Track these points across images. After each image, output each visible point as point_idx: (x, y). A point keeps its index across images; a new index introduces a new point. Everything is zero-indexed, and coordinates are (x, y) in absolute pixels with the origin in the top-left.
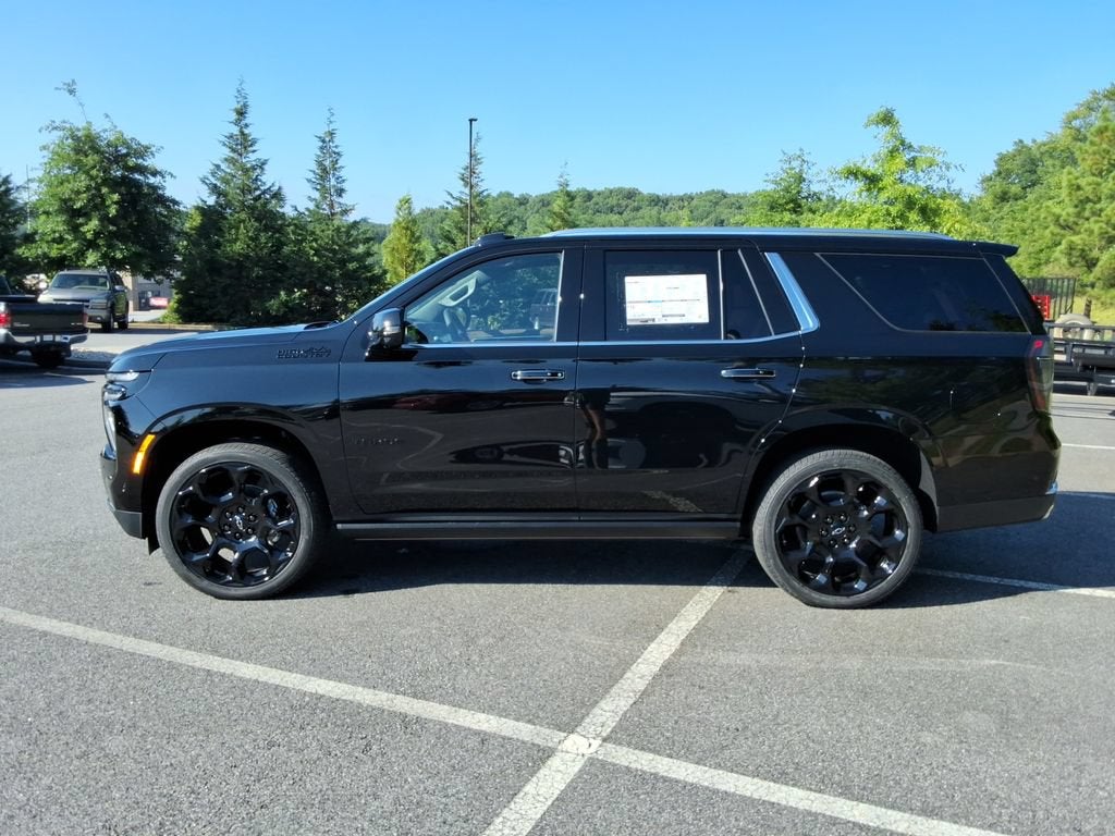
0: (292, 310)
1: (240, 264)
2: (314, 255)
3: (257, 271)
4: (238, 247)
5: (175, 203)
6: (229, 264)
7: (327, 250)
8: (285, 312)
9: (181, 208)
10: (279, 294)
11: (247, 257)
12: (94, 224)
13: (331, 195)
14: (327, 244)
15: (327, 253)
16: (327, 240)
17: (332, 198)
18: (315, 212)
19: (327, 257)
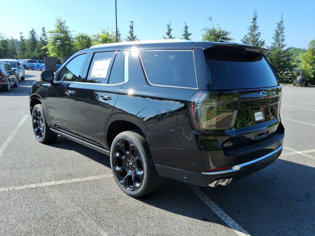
13: (279, 41)
14: (274, 57)
15: (274, 60)
16: (274, 56)
17: (280, 42)
18: (273, 47)
19: (274, 61)
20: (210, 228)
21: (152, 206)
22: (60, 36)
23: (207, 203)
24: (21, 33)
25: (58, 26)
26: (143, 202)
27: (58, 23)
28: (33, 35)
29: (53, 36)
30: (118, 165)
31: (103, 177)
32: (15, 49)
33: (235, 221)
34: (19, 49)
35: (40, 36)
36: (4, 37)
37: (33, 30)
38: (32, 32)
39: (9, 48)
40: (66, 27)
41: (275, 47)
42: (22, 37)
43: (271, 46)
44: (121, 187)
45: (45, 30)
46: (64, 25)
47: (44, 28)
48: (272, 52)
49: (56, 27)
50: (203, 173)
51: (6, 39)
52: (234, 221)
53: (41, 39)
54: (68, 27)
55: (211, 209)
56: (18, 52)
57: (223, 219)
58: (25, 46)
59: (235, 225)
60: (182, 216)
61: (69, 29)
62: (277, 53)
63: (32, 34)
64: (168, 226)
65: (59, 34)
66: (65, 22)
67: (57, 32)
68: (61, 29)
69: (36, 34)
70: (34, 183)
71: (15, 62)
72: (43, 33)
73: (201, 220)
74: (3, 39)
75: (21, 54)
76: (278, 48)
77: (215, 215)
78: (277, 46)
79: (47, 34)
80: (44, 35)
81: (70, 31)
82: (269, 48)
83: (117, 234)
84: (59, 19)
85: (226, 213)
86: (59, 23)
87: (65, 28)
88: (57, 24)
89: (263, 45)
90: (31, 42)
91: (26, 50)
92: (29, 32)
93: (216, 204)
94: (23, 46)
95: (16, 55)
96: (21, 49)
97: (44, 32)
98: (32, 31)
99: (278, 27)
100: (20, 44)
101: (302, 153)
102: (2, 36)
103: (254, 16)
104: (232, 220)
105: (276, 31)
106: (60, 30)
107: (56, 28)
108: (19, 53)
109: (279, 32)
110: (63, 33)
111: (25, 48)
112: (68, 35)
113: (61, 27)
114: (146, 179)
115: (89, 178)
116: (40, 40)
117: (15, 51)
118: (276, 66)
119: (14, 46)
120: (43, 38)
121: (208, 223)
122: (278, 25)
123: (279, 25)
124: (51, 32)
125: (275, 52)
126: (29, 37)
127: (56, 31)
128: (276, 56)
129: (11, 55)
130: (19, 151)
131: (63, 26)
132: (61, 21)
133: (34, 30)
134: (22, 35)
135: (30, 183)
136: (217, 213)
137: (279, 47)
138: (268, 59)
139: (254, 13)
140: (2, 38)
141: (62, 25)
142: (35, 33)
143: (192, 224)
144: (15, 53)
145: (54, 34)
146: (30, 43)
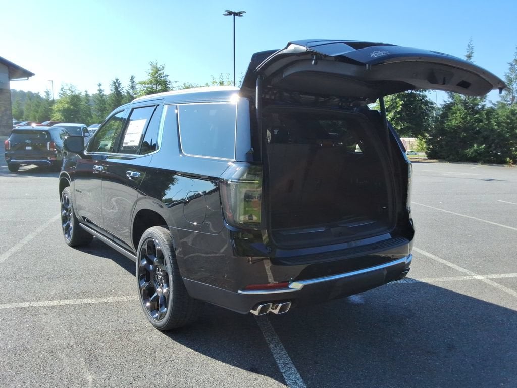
0: (480, 154)
1: (456, 131)
2: (496, 125)
3: (463, 134)
4: (454, 122)
5: (432, 103)
6: (450, 131)
7: (504, 122)
8: (475, 155)
9: (434, 105)
10: (473, 146)
11: (459, 127)
12: (392, 114)
13: (513, 93)
14: (504, 119)
15: (504, 124)
16: (504, 117)
17: (514, 95)
18: (502, 103)
19: (503, 126)
20: (254, 383)
21: (183, 344)
22: (155, 89)
23: (271, 345)
24: (100, 85)
25: (152, 74)
26: (172, 338)
27: (153, 70)
28: (116, 88)
29: (145, 89)
30: (146, 279)
31: (131, 299)
32: (90, 108)
33: (301, 376)
34: (96, 108)
35: (127, 89)
36: (74, 91)
37: (117, 80)
38: (115, 83)
39: (82, 107)
40: (164, 75)
41: (506, 102)
42: (100, 91)
43: (498, 102)
44: (147, 313)
45: (134, 80)
46: (162, 72)
47: (132, 78)
48: (500, 112)
49: (149, 75)
50: (239, 292)
51: (77, 94)
52: (299, 375)
53: (128, 93)
54: (167, 76)
55: (272, 355)
56: (94, 114)
57: (282, 371)
58: (105, 104)
59: (297, 381)
60: (220, 363)
61: (169, 79)
62: (509, 114)
63: (116, 86)
64: (190, 376)
65: (154, 86)
66: (163, 67)
67: (151, 83)
68: (156, 78)
69: (122, 86)
70: (28, 301)
71: (80, 128)
72: (131, 85)
73: (247, 370)
74: (74, 94)
75: (99, 116)
76: (510, 104)
77: (274, 364)
78: (508, 101)
79: (137, 87)
80: (133, 87)
81: (170, 82)
82: (494, 104)
83: (107, 380)
84: (155, 63)
85: (293, 363)
86: (155, 69)
87: (163, 77)
88: (151, 71)
89: (484, 100)
90: (114, 98)
91: (106, 111)
92: (112, 84)
93: (286, 349)
94: (102, 105)
95: (92, 118)
96: (99, 109)
97: (133, 82)
98: (115, 81)
99: (510, 69)
100: (98, 102)
101: (483, 278)
102: (73, 90)
103: (468, 51)
104: (297, 373)
105: (506, 76)
106: (155, 81)
107: (149, 77)
108: (96, 115)
109: (513, 77)
110: (160, 84)
111: (105, 107)
112: (167, 87)
113: (157, 75)
114: (172, 301)
115: (110, 299)
116: (126, 94)
117: (90, 111)
118: (508, 135)
119: (89, 105)
120: (131, 91)
121: (255, 375)
122: (510, 66)
123: (512, 65)
124: (141, 83)
125: (506, 111)
126: (111, 90)
127: (148, 82)
128: (508, 117)
129: (84, 117)
130: (33, 256)
131: (160, 74)
132: (158, 67)
133: (119, 81)
134: (102, 88)
135: (24, 300)
136: (278, 362)
137: (512, 102)
138: (493, 122)
139: (468, 46)
140: (72, 92)
141: (159, 72)
142: (119, 85)
143: (229, 375)
144: (90, 115)
145: (147, 86)
146: (112, 99)
